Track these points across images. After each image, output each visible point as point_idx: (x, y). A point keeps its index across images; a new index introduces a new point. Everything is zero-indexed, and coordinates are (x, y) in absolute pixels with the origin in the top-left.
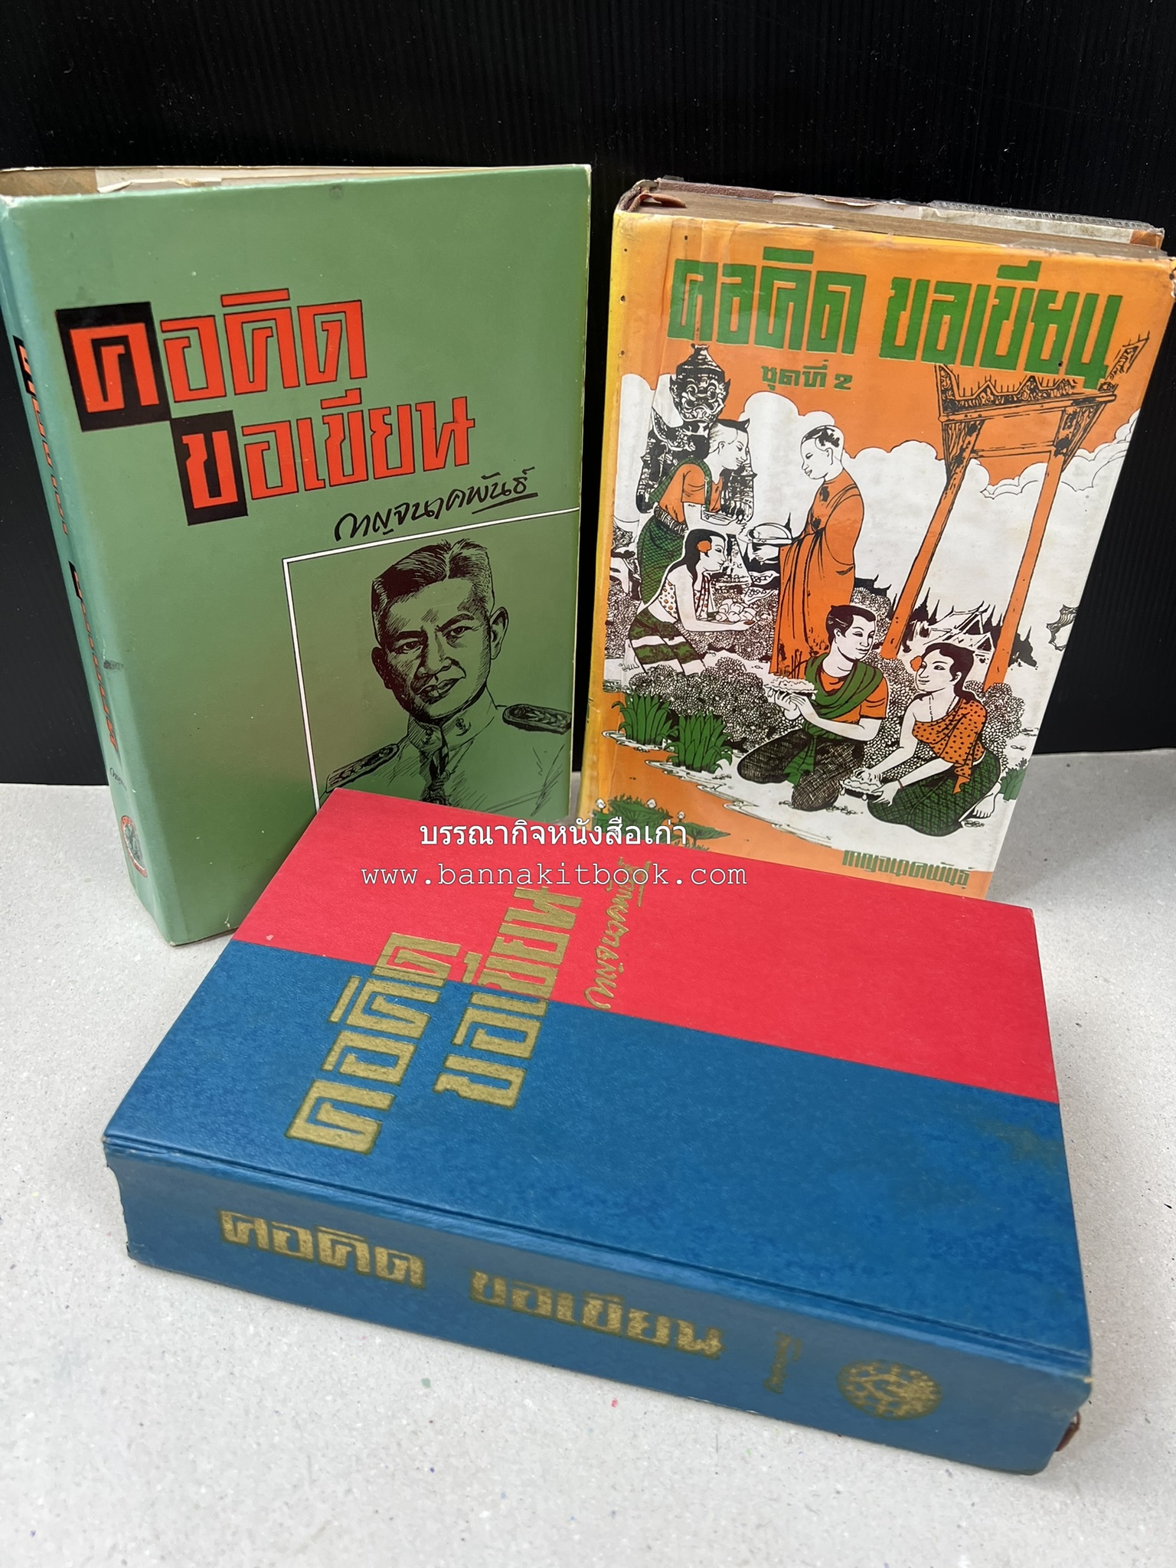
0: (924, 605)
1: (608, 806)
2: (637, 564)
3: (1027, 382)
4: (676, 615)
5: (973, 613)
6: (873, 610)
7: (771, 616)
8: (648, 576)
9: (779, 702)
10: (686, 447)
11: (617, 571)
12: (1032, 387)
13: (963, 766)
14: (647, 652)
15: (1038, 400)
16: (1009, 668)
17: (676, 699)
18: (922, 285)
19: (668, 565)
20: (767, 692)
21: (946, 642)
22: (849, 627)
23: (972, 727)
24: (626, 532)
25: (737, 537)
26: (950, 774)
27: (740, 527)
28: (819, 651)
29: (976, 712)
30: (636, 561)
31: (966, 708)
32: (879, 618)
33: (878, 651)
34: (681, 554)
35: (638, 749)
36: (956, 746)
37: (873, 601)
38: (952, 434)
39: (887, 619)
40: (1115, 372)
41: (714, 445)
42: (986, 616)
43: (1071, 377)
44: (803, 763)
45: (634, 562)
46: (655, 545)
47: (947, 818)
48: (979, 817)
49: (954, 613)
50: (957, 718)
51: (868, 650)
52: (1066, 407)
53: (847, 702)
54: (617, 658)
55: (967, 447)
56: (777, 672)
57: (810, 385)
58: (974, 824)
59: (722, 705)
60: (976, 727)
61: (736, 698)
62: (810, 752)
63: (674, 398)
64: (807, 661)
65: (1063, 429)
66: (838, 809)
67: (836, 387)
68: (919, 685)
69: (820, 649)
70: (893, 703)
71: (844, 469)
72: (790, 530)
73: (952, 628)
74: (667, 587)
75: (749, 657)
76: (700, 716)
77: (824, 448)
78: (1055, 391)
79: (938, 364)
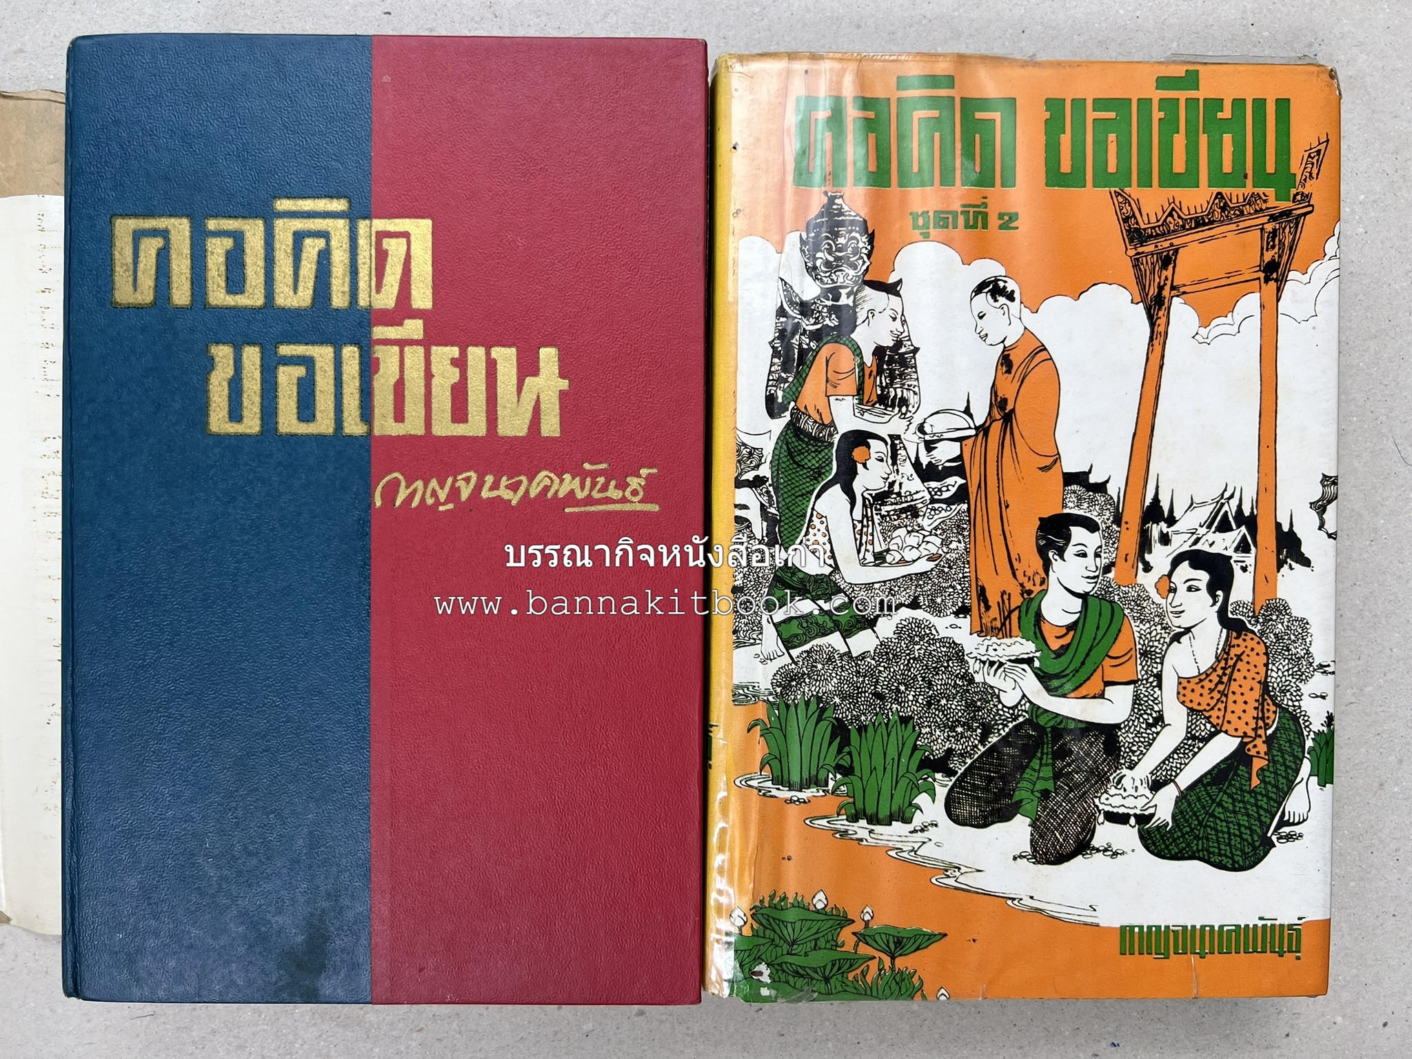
0: (1156, 500)
1: (750, 920)
2: (772, 493)
3: (1215, 199)
4: (831, 562)
5: (1218, 502)
6: (1093, 515)
7: (963, 544)
8: (788, 508)
9: (991, 680)
10: (827, 322)
11: (745, 507)
12: (1222, 204)
13: (1255, 739)
14: (794, 628)
15: (1231, 218)
16: (1279, 575)
17: (843, 699)
18: (1079, 104)
19: (814, 489)
20: (973, 666)
21: (1194, 548)
22: (1067, 544)
23: (1252, 674)
24: (755, 449)
25: (902, 437)
26: (1240, 757)
27: (905, 422)
28: (1033, 588)
29: (1252, 649)
30: (771, 489)
31: (1238, 646)
32: (1104, 526)
33: (1111, 575)
34: (831, 469)
35: (791, 801)
36: (1238, 708)
37: (1092, 502)
38: (1145, 270)
39: (1114, 526)
40: (1305, 180)
41: (862, 314)
42: (1234, 503)
43: (1260, 190)
44: (1038, 778)
45: (768, 492)
46: (795, 462)
47: (1251, 835)
48: (1293, 824)
49: (1195, 505)
50: (1231, 663)
51: (1097, 577)
52: (1263, 224)
53: (1083, 663)
54: (752, 644)
55: (1165, 284)
56: (982, 631)
57: (971, 227)
58: (1290, 837)
59: (911, 698)
60: (1258, 673)
61: (930, 683)
62: (1045, 757)
63: (806, 263)
64: (1019, 607)
65: (1267, 250)
66: (1098, 850)
67: (1001, 227)
68: (1173, 619)
69: (1034, 585)
70: (1145, 654)
71: (1025, 328)
72: (971, 416)
73: (1198, 527)
74: (816, 521)
75: (940, 612)
76: (880, 724)
77: (997, 305)
78: (1248, 206)
79: (1113, 189)
